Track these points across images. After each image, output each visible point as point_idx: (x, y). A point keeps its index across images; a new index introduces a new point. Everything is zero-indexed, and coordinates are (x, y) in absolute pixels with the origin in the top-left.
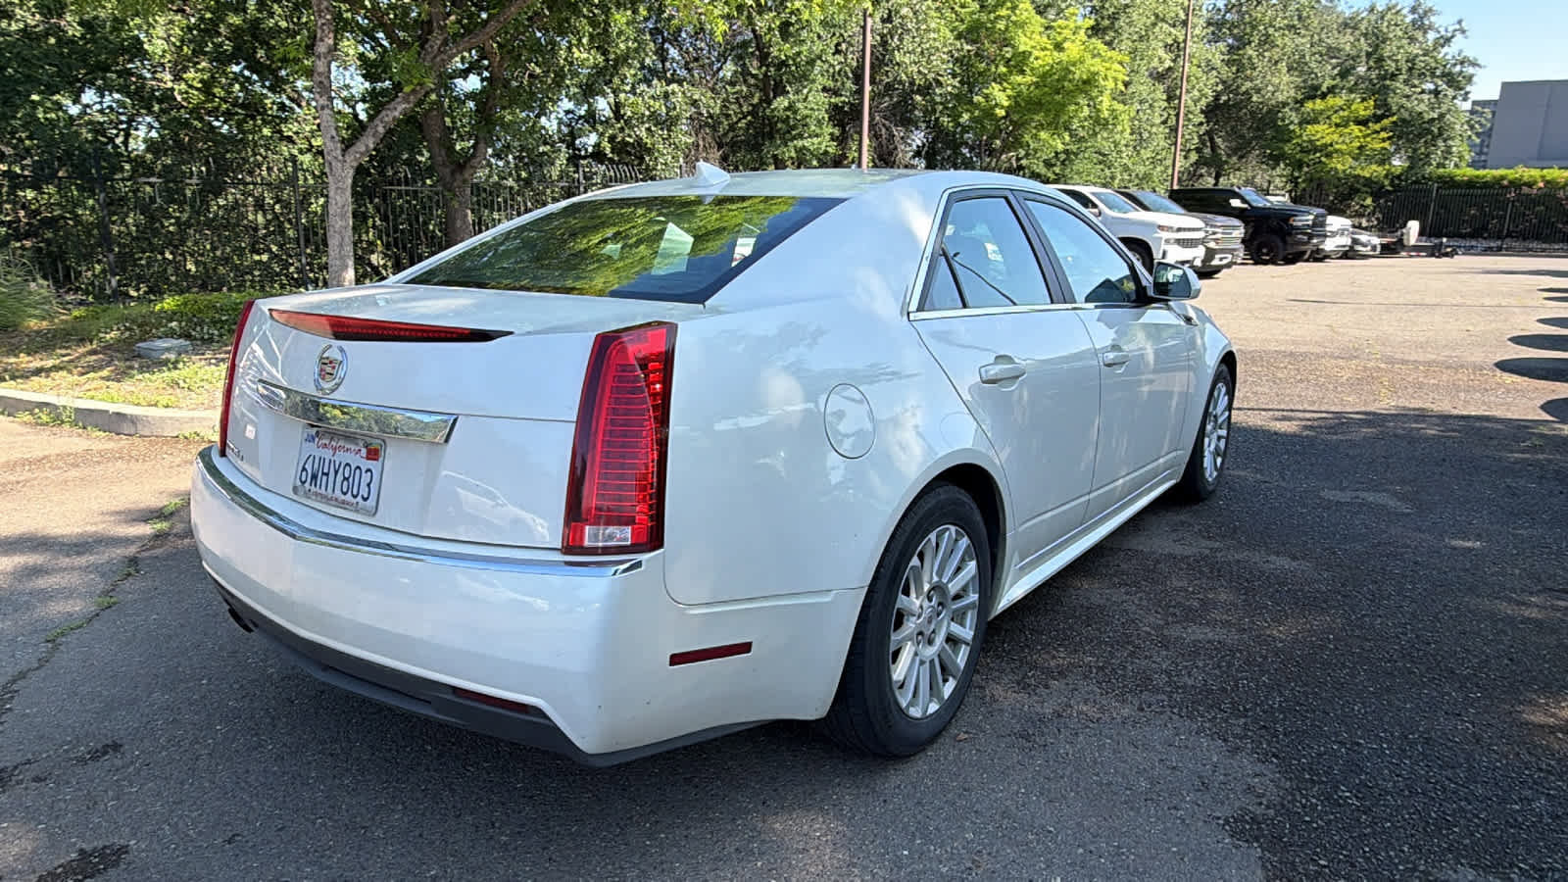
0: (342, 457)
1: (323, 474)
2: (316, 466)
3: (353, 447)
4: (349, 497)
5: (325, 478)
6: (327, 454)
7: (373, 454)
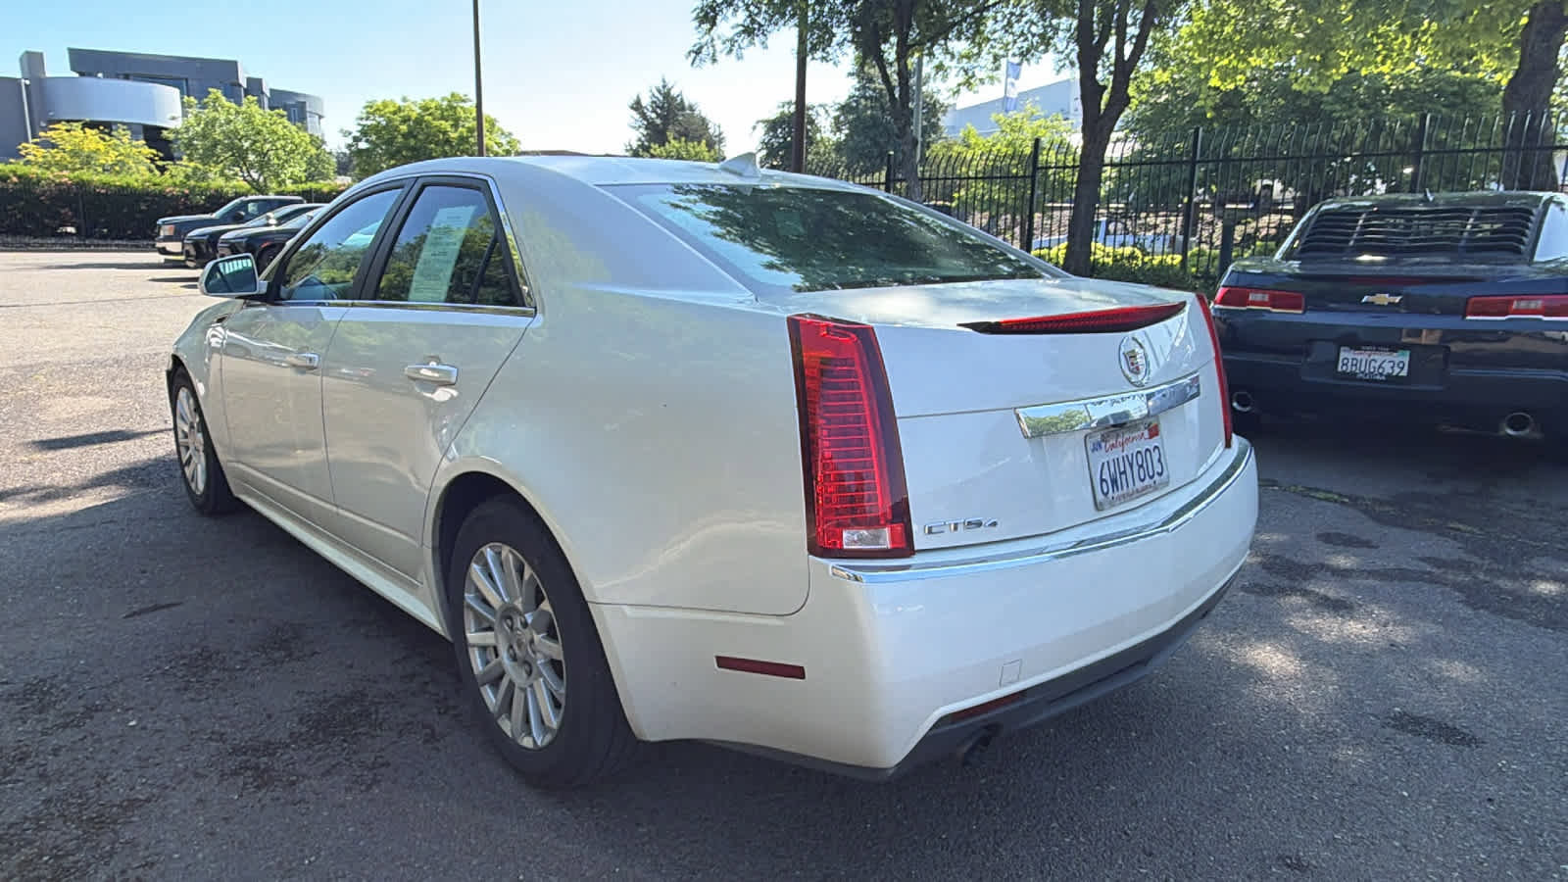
0: (1131, 449)
1: (1121, 474)
2: (1112, 470)
3: (1136, 434)
4: (1148, 481)
5: (1123, 476)
6: (1117, 453)
7: (1154, 432)
